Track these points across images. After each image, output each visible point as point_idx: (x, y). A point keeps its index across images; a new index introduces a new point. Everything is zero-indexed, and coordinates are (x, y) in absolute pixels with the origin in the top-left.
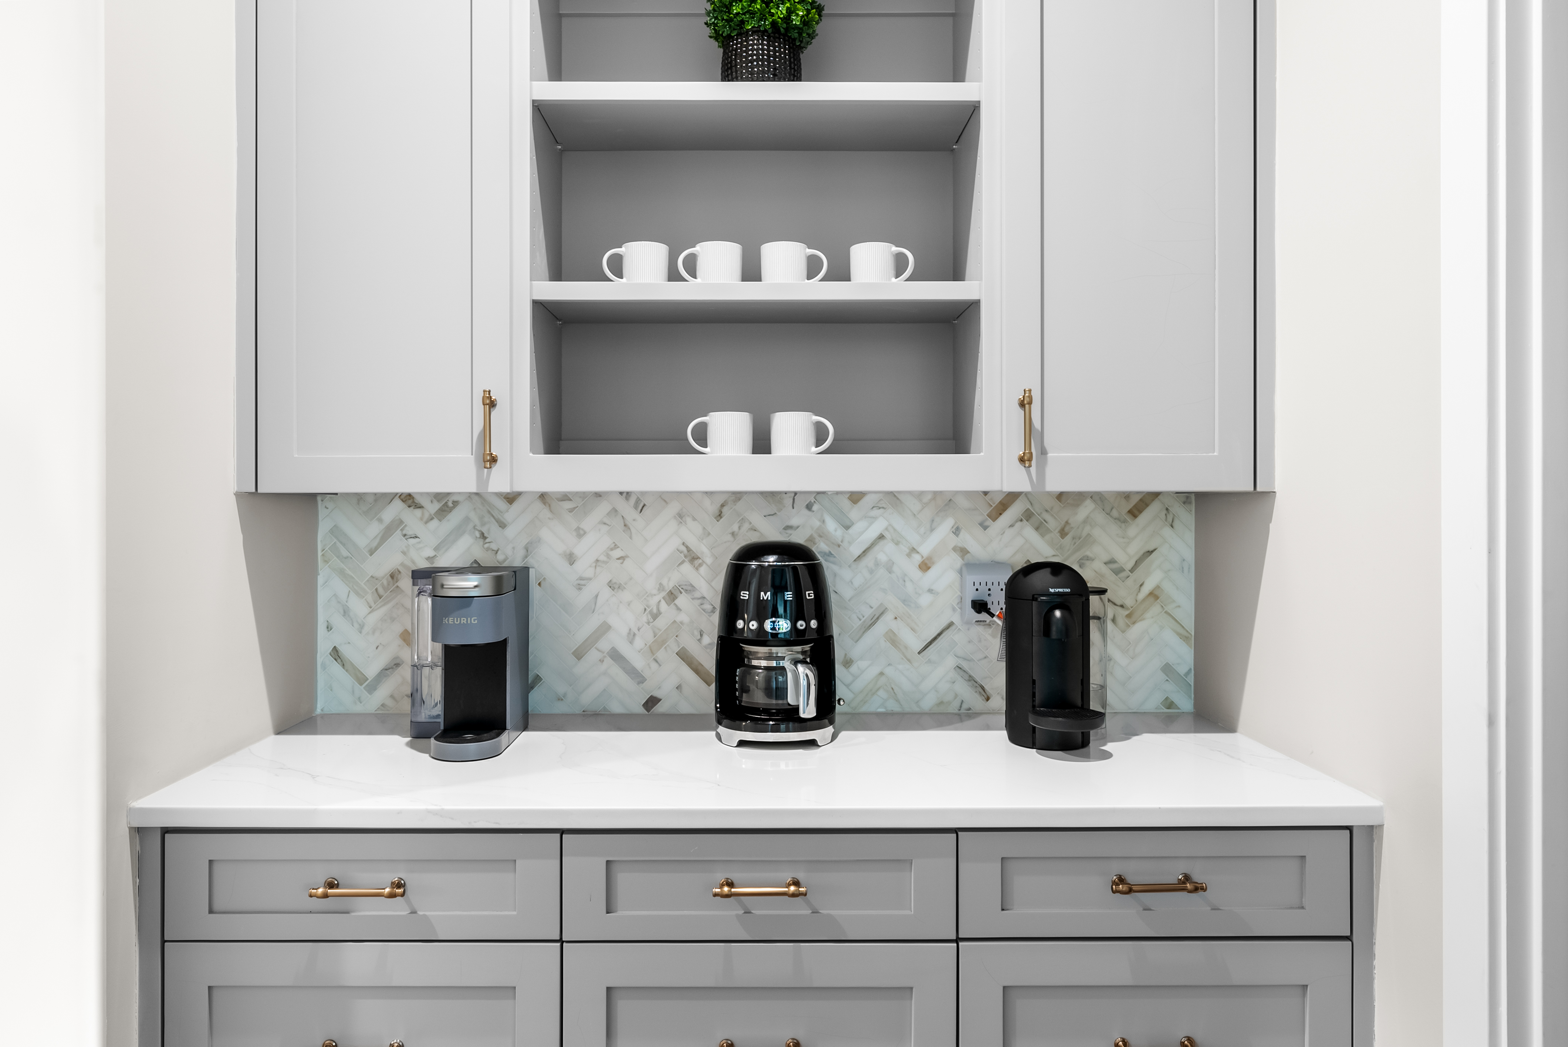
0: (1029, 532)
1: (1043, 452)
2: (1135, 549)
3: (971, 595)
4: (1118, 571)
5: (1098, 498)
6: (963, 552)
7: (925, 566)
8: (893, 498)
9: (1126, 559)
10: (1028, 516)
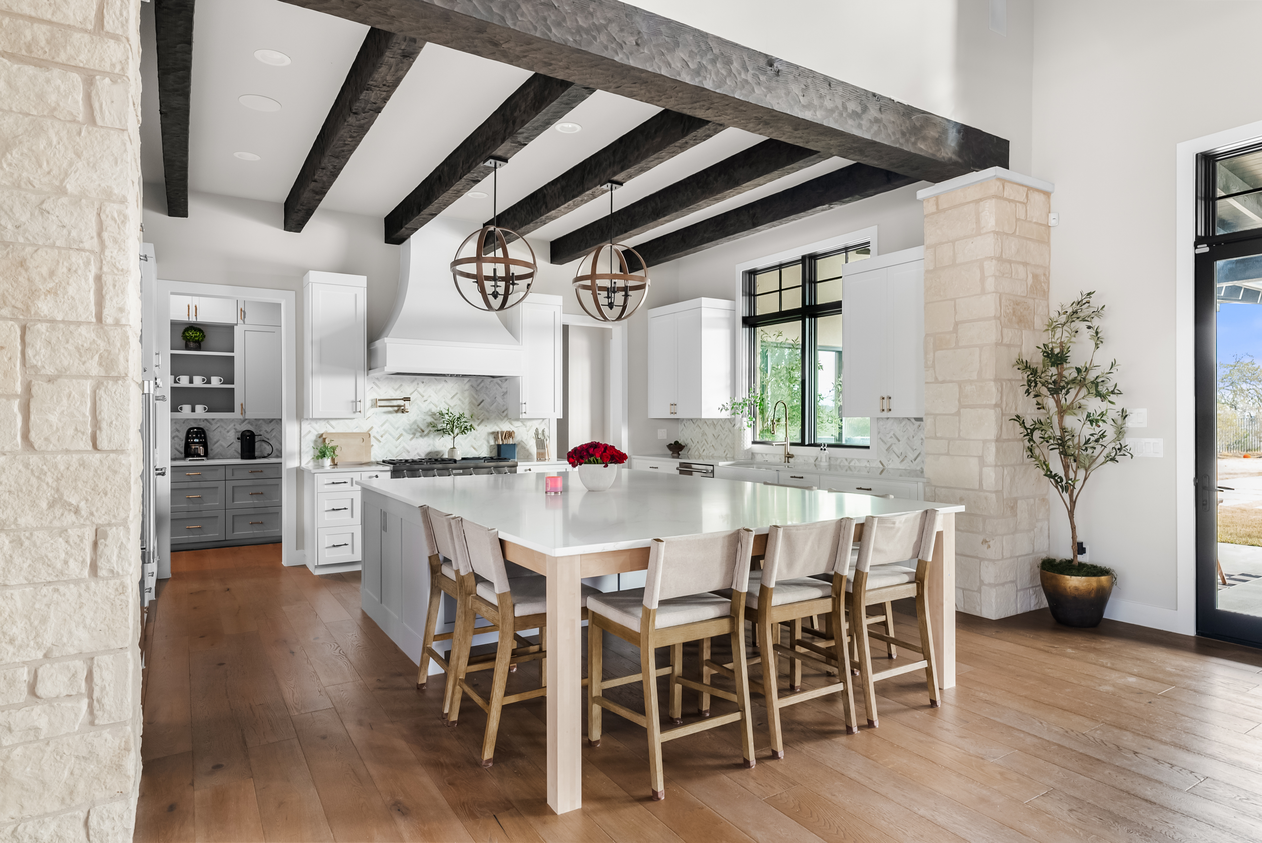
0: (249, 426)
1: (245, 412)
2: (270, 429)
3: (237, 437)
4: (267, 432)
5: (263, 420)
6: (235, 429)
7: (228, 432)
8: (222, 420)
9: (269, 430)
10: (249, 423)
